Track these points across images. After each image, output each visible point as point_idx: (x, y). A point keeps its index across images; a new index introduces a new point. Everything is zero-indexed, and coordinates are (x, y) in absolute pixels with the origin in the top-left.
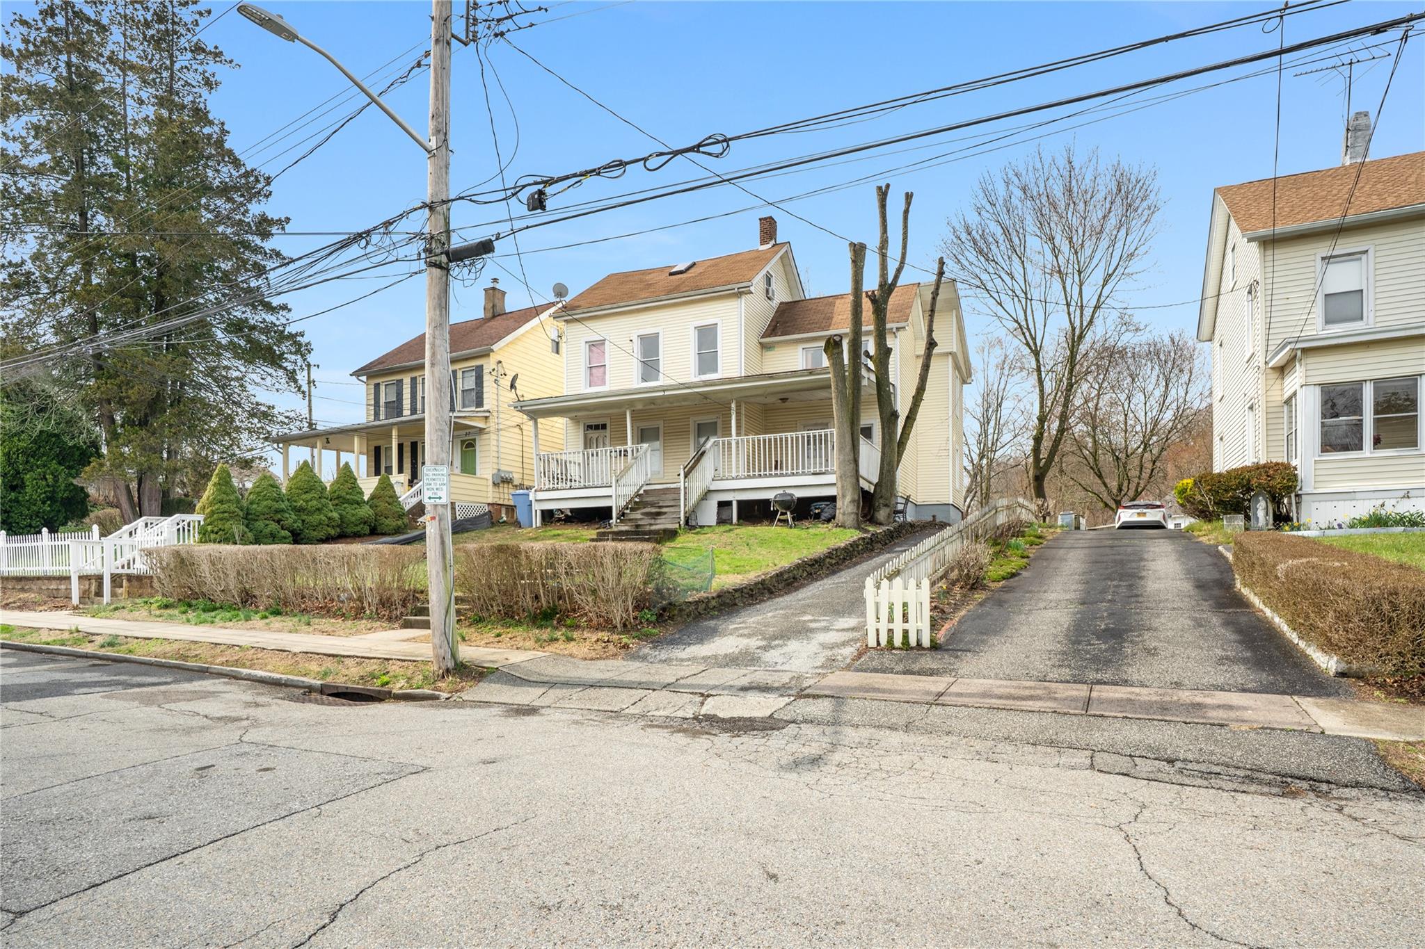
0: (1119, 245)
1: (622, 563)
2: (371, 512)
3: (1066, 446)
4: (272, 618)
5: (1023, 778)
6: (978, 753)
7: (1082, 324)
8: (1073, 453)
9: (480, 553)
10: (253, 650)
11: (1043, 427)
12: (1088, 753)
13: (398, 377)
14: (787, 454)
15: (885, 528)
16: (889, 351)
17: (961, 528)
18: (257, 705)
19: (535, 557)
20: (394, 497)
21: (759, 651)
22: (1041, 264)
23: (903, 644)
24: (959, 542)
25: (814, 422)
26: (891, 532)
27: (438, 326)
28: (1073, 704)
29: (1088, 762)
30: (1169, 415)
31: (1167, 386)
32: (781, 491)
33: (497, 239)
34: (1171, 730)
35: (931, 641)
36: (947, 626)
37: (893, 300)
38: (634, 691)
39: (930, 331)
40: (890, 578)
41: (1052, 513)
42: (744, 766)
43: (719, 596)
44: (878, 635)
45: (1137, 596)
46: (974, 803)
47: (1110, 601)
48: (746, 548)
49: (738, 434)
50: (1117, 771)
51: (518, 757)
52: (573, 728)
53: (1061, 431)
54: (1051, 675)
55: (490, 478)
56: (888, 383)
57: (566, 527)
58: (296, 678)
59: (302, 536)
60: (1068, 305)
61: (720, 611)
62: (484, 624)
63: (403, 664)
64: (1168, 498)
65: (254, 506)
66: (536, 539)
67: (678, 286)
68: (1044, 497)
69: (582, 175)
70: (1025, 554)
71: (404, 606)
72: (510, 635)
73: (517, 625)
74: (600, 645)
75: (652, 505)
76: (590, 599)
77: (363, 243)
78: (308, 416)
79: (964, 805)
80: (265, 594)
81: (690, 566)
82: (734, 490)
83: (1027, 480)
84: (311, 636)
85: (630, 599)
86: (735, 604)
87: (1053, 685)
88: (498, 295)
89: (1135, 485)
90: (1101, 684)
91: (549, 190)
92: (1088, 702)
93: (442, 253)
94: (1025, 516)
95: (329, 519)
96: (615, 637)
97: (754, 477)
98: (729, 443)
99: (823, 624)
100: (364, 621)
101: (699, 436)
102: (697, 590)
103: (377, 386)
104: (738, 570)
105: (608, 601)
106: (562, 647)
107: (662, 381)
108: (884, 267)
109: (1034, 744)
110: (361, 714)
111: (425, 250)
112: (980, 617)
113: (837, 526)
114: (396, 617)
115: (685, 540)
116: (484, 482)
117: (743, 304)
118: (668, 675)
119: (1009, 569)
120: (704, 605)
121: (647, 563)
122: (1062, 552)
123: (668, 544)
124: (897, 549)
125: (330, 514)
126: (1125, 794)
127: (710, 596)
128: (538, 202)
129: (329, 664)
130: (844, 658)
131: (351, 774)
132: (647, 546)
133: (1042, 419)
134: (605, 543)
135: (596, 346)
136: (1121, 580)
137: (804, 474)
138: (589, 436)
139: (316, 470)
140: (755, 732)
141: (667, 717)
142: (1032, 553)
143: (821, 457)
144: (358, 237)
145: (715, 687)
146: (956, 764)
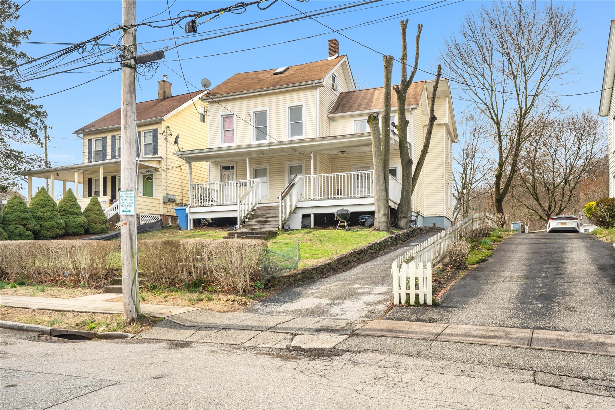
0: (550, 57)
1: (243, 252)
2: (86, 220)
3: (516, 181)
4: (19, 287)
5: (491, 388)
6: (463, 371)
7: (526, 106)
8: (520, 185)
9: (155, 246)
10: (5, 308)
11: (501, 169)
12: (532, 373)
13: (103, 135)
14: (344, 185)
15: (404, 231)
16: (407, 122)
17: (451, 231)
18: (7, 344)
19: (189, 248)
20: (100, 210)
21: (327, 307)
22: (502, 69)
23: (415, 302)
24: (449, 240)
25: (361, 166)
26: (408, 233)
27: (129, 104)
28: (522, 342)
29: (532, 378)
30: (581, 162)
31: (580, 143)
32: (341, 208)
33: (166, 50)
34: (584, 360)
35: (433, 301)
36: (442, 292)
37: (410, 91)
38: (249, 332)
39: (432, 110)
40: (407, 262)
41: (507, 223)
42: (318, 379)
43: (302, 273)
44: (400, 297)
45: (561, 274)
46: (461, 403)
47: (543, 277)
48: (319, 243)
49: (315, 173)
50: (551, 384)
51: (176, 374)
52: (212, 356)
53: (513, 171)
54: (508, 323)
55: (161, 199)
56: (406, 142)
57: (209, 229)
58: (34, 326)
59: (40, 235)
60: (518, 94)
61: (303, 282)
62: (157, 290)
63: (105, 315)
64: (580, 213)
65: (8, 216)
66: (190, 237)
67: (279, 81)
68: (502, 213)
69: (219, 11)
70: (491, 247)
71: (106, 279)
72: (173, 297)
73: (177, 291)
74: (229, 304)
75: (262, 216)
76: (223, 274)
77: (81, 50)
78: (45, 158)
79: (454, 404)
80: (14, 271)
81: (285, 254)
82: (312, 207)
83: (491, 203)
84: (45, 298)
85: (248, 274)
86: (313, 278)
87: (509, 329)
88: (167, 85)
89: (559, 205)
90: (539, 329)
91: (198, 20)
92: (531, 341)
93: (131, 58)
94: (490, 224)
95: (58, 224)
96: (238, 298)
97: (324, 199)
98: (309, 179)
99: (367, 290)
100: (80, 289)
101: (291, 174)
102: (289, 269)
103: (90, 141)
104: (313, 256)
105: (234, 275)
106: (206, 304)
107: (268, 140)
108: (404, 71)
109: (498, 367)
110: (76, 348)
111: (121, 56)
112: (463, 286)
113: (375, 230)
114: (101, 286)
115: (282, 238)
116: (157, 201)
117: (318, 93)
118: (271, 321)
119: (480, 256)
120: (293, 278)
121: (259, 252)
122: (513, 247)
123: (271, 240)
124: (412, 244)
125: (59, 221)
126: (556, 399)
127: (297, 272)
128: (192, 28)
129: (56, 316)
130: (380, 311)
131: (68, 387)
132: (259, 242)
133: (501, 165)
134: (233, 240)
135: (228, 118)
136: (550, 264)
137: (355, 198)
138: (223, 174)
139: (50, 193)
140: (324, 358)
141: (270, 348)
142: (495, 247)
143: (365, 187)
144: (78, 46)
145: (300, 329)
146: (449, 378)
